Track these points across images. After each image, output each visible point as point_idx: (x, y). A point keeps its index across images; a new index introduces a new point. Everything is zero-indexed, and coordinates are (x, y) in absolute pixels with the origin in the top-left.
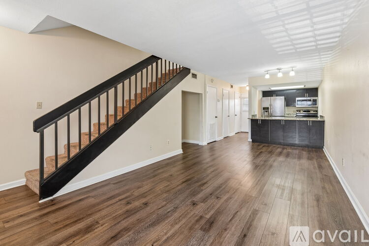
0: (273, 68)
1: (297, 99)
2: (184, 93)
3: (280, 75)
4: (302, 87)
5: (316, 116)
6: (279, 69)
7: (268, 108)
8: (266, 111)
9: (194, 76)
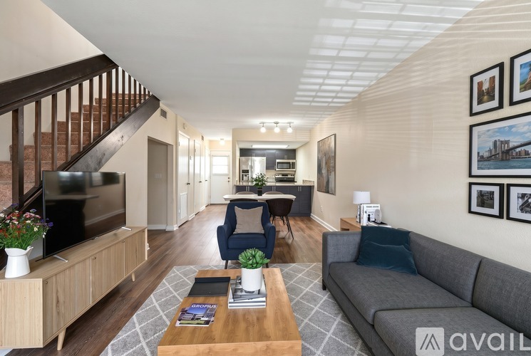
0: (269, 121)
1: (278, 161)
2: (152, 142)
3: (277, 130)
4: (284, 147)
5: (293, 180)
6: (277, 123)
7: (247, 171)
8: (246, 176)
9: (164, 114)
